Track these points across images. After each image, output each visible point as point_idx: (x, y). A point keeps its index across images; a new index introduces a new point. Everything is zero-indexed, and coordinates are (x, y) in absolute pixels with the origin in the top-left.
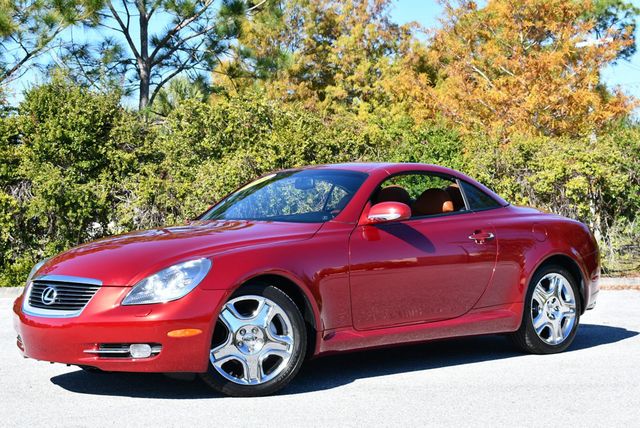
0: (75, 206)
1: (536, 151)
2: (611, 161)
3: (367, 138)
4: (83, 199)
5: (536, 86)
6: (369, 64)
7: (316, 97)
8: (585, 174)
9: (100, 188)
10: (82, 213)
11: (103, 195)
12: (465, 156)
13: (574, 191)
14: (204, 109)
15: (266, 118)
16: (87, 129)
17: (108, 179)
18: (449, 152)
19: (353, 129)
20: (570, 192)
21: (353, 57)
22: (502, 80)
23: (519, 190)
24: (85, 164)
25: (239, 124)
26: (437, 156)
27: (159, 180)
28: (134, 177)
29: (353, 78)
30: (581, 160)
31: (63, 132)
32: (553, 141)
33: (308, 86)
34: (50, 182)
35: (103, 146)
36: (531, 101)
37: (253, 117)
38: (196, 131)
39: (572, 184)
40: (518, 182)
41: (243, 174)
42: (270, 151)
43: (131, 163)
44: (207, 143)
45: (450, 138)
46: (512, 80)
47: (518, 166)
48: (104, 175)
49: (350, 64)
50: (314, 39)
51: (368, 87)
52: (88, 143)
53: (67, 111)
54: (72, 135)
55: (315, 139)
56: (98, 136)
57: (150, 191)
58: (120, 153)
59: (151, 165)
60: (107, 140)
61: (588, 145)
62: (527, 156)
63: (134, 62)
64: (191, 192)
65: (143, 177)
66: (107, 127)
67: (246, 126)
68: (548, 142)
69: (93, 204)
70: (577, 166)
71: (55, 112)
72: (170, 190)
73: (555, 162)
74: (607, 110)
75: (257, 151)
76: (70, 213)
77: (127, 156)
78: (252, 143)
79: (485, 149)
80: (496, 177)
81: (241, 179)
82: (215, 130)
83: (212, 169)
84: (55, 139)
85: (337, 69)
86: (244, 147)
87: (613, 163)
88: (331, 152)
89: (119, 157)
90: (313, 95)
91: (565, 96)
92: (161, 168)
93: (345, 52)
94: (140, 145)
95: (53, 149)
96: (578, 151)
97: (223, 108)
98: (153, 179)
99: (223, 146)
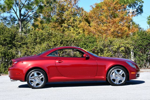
0: (8, 55)
1: (113, 41)
2: (130, 43)
3: (74, 39)
4: (10, 54)
5: (113, 26)
6: (73, 18)
9: (13, 51)
10: (9, 57)
11: (14, 52)
12: (97, 43)
14: (37, 32)
15: (51, 34)
16: (10, 37)
17: (15, 49)
18: (93, 42)
19: (71, 37)
20: (121, 51)
21: (69, 16)
22: (105, 24)
23: (109, 50)
24: (10, 46)
25: (45, 36)
26: (91, 43)
27: (27, 49)
28: (21, 48)
29: (69, 22)
30: (123, 43)
31: (5, 38)
32: (117, 39)
33: (58, 24)
34: (2, 50)
36: (112, 30)
37: (48, 34)
38: (35, 38)
39: (121, 49)
40: (109, 49)
41: (47, 47)
42: (53, 42)
43: (20, 45)
44: (38, 40)
45: (94, 38)
46: (108, 25)
47: (109, 45)
48: (14, 48)
49: (68, 18)
50: (59, 12)
51: (73, 24)
52: (10, 41)
53: (5, 33)
54: (7, 39)
55: (63, 39)
56: (13, 39)
57: (25, 51)
58: (18, 43)
59: (25, 45)
60: (15, 40)
61: (125, 40)
62: (111, 43)
63: (18, 20)
64: (34, 52)
65: (23, 48)
66: (15, 37)
67: (47, 36)
68: (116, 39)
69: (12, 55)
70: (122, 45)
71: (3, 34)
72: (29, 51)
73: (117, 44)
74: (130, 31)
75: (49, 42)
76: (7, 57)
77: (20, 44)
78: (48, 40)
79: (102, 41)
80: (104, 47)
81: (46, 48)
82: (40, 37)
83: (39, 46)
84: (3, 40)
85: (65, 19)
86: (47, 41)
87: (130, 44)
88: (66, 42)
89: (17, 44)
90: (59, 26)
91: (120, 28)
92: (27, 46)
93: (67, 15)
94: (22, 41)
95: (2, 42)
96: (123, 41)
97: (42, 32)
98: (26, 49)
99: (42, 41)
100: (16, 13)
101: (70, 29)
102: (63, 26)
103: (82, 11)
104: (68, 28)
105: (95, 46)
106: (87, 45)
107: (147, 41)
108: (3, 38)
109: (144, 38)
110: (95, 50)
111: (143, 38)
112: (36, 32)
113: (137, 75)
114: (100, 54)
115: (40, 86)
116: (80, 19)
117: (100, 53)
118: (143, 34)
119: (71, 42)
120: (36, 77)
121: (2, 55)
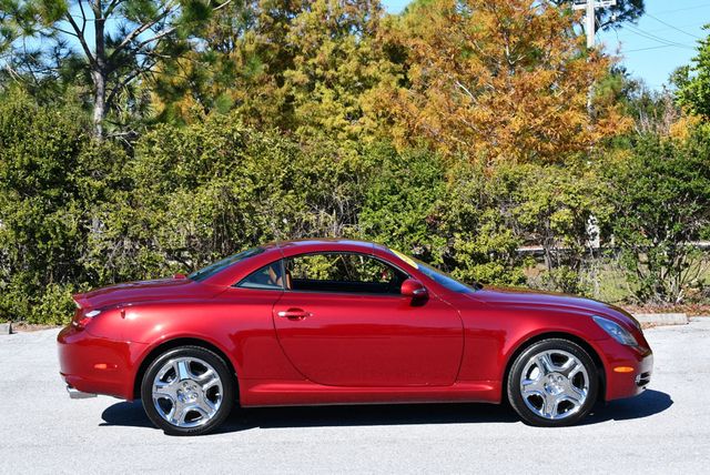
0: (45, 238)
1: (519, 180)
2: (596, 193)
3: (346, 165)
4: (54, 232)
5: (521, 107)
6: (333, 44)
7: (273, 82)
8: (570, 207)
9: (69, 217)
11: (74, 224)
12: (448, 185)
13: (558, 223)
14: (178, 134)
15: (241, 144)
16: (56, 155)
17: (76, 208)
18: (431, 180)
19: (332, 156)
20: (555, 225)
21: (314, 37)
22: (486, 97)
23: (503, 222)
25: (215, 151)
26: (420, 185)
27: (130, 210)
28: (104, 206)
29: (316, 61)
30: (565, 192)
31: (30, 159)
32: (538, 169)
33: (265, 70)
34: (19, 213)
35: (72, 173)
36: (516, 124)
37: (227, 143)
38: (169, 157)
39: (555, 217)
40: (502, 214)
41: (221, 205)
42: (248, 180)
43: (101, 191)
44: (180, 170)
45: (433, 164)
46: (497, 99)
47: (502, 196)
48: (73, 204)
49: (312, 44)
50: (271, 15)
51: (332, 71)
52: (56, 171)
53: (33, 136)
54: (39, 161)
55: (293, 166)
56: (67, 161)
57: (123, 221)
58: (87, 179)
59: (121, 192)
60: (75, 166)
61: (574, 174)
62: (512, 187)
64: (165, 223)
65: (113, 206)
66: (76, 152)
67: (221, 153)
68: (532, 169)
69: (64, 236)
70: (562, 198)
71: (21, 137)
72: (143, 220)
73: (540, 193)
75: (233, 180)
76: (40, 246)
77: (98, 184)
78: (229, 172)
79: (469, 178)
80: (480, 208)
81: (219, 210)
82: (189, 157)
83: (186, 197)
84: (22, 166)
85: (297, 50)
86: (220, 175)
87: (598, 196)
88: (309, 181)
89: (89, 185)
90: (270, 80)
91: (552, 117)
92: (132, 196)
93: (306, 30)
94: (109, 171)
95: (20, 176)
96: (564, 181)
97: (198, 134)
98: (125, 210)
99: (197, 172)
100: (80, 35)
101: (318, 95)
102: (286, 82)
103: (372, 12)
104: (311, 87)
105: (439, 202)
106: (404, 197)
107: (674, 183)
108: (25, 159)
109: (659, 167)
110: (439, 219)
111: (657, 170)
112: (171, 133)
113: (638, 378)
114: (462, 237)
115: (203, 422)
116: (364, 49)
117: (460, 232)
118: (656, 148)
119: (333, 181)
120: (185, 382)
121: (18, 236)
